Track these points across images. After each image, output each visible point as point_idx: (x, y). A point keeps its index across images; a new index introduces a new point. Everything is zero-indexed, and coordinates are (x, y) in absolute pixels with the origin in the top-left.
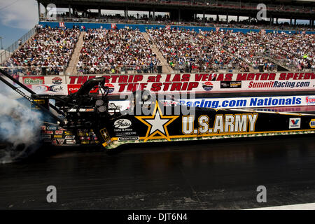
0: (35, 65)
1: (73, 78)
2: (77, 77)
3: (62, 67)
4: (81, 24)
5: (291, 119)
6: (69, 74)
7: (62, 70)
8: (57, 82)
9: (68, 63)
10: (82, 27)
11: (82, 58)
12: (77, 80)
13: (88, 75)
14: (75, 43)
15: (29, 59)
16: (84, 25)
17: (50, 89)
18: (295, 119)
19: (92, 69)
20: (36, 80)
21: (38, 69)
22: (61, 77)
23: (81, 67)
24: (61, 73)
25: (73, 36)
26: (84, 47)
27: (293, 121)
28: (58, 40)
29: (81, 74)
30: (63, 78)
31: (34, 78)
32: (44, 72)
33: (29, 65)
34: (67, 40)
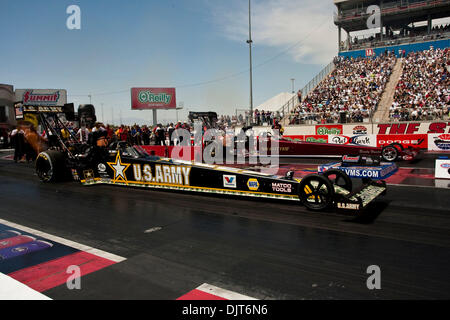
0: (332, 109)
1: (382, 127)
2: (388, 125)
3: (368, 111)
4: (398, 48)
5: (224, 176)
6: (378, 121)
7: (367, 116)
8: (361, 131)
9: (377, 105)
10: (400, 51)
11: (397, 98)
12: (388, 129)
13: (408, 123)
14: (388, 76)
15: (325, 103)
16: (403, 48)
17: (351, 140)
18: (229, 177)
19: (415, 113)
20: (332, 130)
21: (335, 114)
22: (366, 126)
23: (396, 111)
24: (366, 120)
25: (386, 65)
26: (401, 82)
27: (227, 178)
28: (364, 75)
29: (396, 121)
30: (368, 127)
31: (329, 127)
32: (343, 119)
33: (324, 110)
34: (376, 73)
